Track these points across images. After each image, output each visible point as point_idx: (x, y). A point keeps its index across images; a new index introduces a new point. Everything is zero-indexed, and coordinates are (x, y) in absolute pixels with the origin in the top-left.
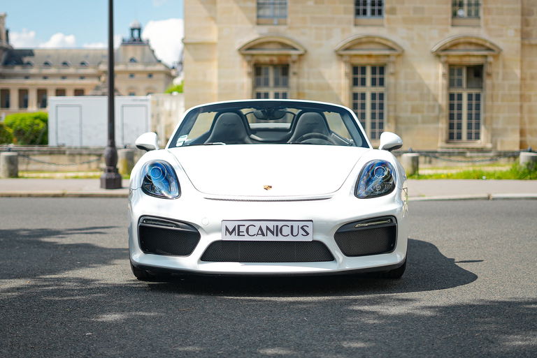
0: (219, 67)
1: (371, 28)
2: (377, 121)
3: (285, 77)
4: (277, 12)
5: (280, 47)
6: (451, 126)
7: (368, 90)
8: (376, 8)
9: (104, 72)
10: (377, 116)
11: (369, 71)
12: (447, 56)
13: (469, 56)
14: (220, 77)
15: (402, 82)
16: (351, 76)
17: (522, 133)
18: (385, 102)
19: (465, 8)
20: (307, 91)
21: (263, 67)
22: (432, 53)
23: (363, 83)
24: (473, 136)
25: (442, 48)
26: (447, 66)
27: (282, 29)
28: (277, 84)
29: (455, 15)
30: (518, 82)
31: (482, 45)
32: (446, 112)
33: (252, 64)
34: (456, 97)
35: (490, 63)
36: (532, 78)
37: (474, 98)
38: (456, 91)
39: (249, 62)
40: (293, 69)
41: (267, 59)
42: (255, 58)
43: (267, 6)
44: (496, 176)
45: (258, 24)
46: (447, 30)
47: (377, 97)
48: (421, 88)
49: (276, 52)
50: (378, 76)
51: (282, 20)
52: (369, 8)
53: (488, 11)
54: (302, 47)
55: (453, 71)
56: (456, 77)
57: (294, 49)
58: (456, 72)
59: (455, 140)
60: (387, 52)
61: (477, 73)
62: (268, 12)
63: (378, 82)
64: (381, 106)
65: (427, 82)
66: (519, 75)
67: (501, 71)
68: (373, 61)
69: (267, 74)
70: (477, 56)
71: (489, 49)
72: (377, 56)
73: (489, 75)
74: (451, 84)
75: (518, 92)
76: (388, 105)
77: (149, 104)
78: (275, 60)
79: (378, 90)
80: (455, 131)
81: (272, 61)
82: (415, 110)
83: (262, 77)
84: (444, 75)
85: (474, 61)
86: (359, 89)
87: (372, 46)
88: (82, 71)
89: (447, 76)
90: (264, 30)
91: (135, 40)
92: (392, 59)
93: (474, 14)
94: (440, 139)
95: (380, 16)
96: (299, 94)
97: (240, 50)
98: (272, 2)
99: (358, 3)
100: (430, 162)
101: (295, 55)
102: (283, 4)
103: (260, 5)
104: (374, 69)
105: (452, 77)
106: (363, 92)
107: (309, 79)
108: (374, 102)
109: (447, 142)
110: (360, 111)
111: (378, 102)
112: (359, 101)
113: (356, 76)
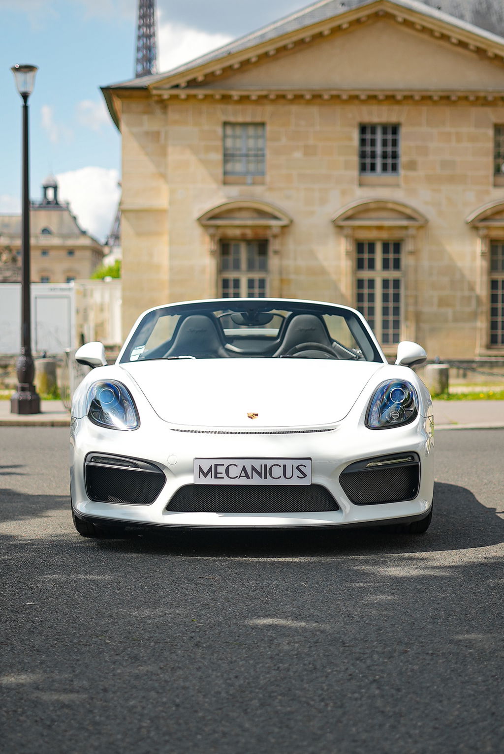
0: (171, 243)
1: (382, 189)
2: (391, 318)
3: (262, 257)
4: (252, 167)
5: (255, 215)
6: (493, 326)
7: (378, 275)
8: (390, 161)
10: (391, 311)
11: (379, 248)
12: (488, 228)
14: (172, 257)
15: (425, 263)
16: (355, 255)
18: (402, 291)
20: (293, 277)
21: (233, 243)
22: (467, 223)
23: (372, 265)
25: (482, 217)
26: (488, 241)
27: (258, 190)
28: (251, 267)
29: (498, 170)
32: (486, 307)
33: (217, 238)
34: (500, 285)
38: (500, 277)
39: (212, 236)
40: (274, 246)
41: (237, 232)
42: (221, 230)
43: (238, 158)
45: (225, 183)
46: (487, 192)
47: (391, 284)
48: (451, 270)
49: (250, 222)
50: (391, 256)
51: (258, 177)
52: (379, 162)
54: (285, 214)
55: (495, 248)
56: (500, 257)
57: (275, 218)
58: (500, 250)
59: (500, 345)
60: (405, 223)
62: (238, 166)
63: (391, 264)
64: (397, 298)
65: (459, 264)
68: (385, 235)
69: (237, 252)
72: (390, 228)
74: (493, 267)
76: (406, 296)
77: (73, 295)
78: (249, 233)
79: (392, 275)
80: (499, 332)
81: (244, 235)
82: (443, 302)
83: (231, 258)
84: (483, 254)
86: (366, 274)
87: (383, 214)
89: (488, 255)
90: (234, 191)
91: (49, 203)
92: (412, 232)
94: (478, 343)
95: (394, 174)
96: (282, 281)
97: (199, 220)
98: (244, 151)
99: (363, 155)
100: (465, 376)
101: (276, 226)
102: (259, 156)
103: (227, 157)
104: (386, 248)
105: (495, 257)
106: (371, 278)
107: (295, 259)
108: (386, 291)
109: (488, 348)
110: (366, 305)
111: (391, 291)
112: (366, 291)
113: (361, 256)
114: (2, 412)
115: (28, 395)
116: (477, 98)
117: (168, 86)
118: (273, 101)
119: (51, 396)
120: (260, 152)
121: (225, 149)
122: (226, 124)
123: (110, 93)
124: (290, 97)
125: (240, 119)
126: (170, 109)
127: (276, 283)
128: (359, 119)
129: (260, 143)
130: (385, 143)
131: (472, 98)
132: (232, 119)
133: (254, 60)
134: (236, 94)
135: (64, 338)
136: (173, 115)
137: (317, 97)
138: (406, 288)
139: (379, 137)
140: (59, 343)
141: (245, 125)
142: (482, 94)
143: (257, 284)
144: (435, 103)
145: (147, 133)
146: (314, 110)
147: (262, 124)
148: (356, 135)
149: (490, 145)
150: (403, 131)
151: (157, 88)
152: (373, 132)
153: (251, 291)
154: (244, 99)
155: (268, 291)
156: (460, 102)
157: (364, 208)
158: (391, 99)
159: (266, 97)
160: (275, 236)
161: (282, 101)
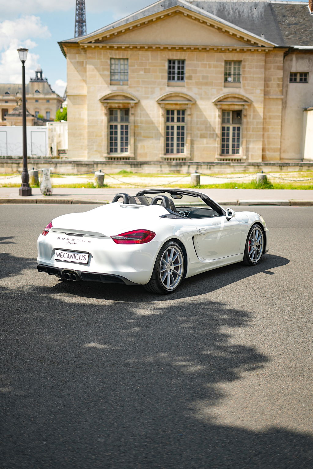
0: (88, 110)
1: (178, 88)
2: (180, 142)
3: (126, 116)
4: (122, 77)
5: (124, 98)
6: (223, 146)
7: (175, 124)
8: (181, 76)
9: (20, 99)
10: (180, 139)
11: (176, 113)
12: (221, 105)
13: (234, 105)
14: (89, 116)
15: (195, 119)
16: (166, 116)
17: (264, 150)
18: (185, 131)
19: (232, 76)
20: (139, 125)
21: (114, 110)
22: (213, 102)
23: (173, 120)
24: (236, 151)
25: (219, 100)
26: (221, 110)
27: (125, 87)
28: (122, 120)
29: (226, 80)
30: (262, 120)
31: (242, 99)
32: (220, 138)
33: (108, 108)
34: (226, 129)
35: (246, 109)
36: (270, 118)
37: (236, 129)
38: (226, 125)
39: (106, 107)
40: (131, 111)
41: (116, 105)
42: (109, 105)
43: (116, 73)
44: (243, 186)
45: (111, 85)
46: (221, 90)
47: (181, 128)
48: (206, 122)
49: (121, 101)
50: (181, 116)
51: (125, 82)
52: (176, 76)
53: (245, 79)
54: (137, 98)
55: (224, 113)
56: (226, 117)
57: (133, 100)
58: (226, 114)
59: (225, 154)
60: (187, 102)
61: (238, 114)
62: (117, 77)
63: (181, 119)
64: (183, 134)
65: (209, 120)
66: (262, 117)
67: (252, 114)
68: (178, 107)
69: (116, 114)
70: (239, 105)
71: (245, 101)
72: (180, 104)
73: (245, 116)
74: (223, 121)
75: (262, 126)
76: (187, 133)
77: (47, 131)
78: (121, 105)
79: (181, 124)
80: (225, 149)
81: (119, 107)
83: (114, 116)
84: (219, 116)
85: (237, 108)
86: (170, 124)
87: (178, 98)
88: (6, 98)
89: (221, 116)
90: (115, 88)
91: (38, 79)
92: (189, 106)
93: (237, 80)
94: (216, 153)
95: (182, 81)
96: (135, 126)
97: (100, 100)
98: (119, 71)
99: (169, 73)
100: (210, 168)
101: (133, 103)
102: (125, 73)
103: (112, 74)
104: (179, 112)
105: (224, 117)
106: (172, 125)
107: (141, 117)
108: (178, 131)
109: (221, 155)
110: (170, 137)
111: (181, 131)
112: (170, 131)
113: (168, 116)
114: (15, 194)
115: (26, 188)
116: (218, 49)
117: (87, 42)
118: (131, 49)
119: (36, 186)
120: (126, 71)
121: (111, 69)
122: (111, 59)
123: (62, 44)
124: (139, 47)
125: (118, 57)
126: (88, 52)
127: (133, 127)
128: (168, 58)
129: (126, 67)
130: (178, 68)
131: (215, 49)
132: (114, 57)
133: (123, 31)
134: (116, 46)
135: (43, 149)
136: (89, 54)
137: (150, 48)
139: (176, 65)
140: (42, 152)
141: (119, 59)
142: (220, 47)
143: (124, 127)
144: (200, 51)
145: (78, 62)
146: (149, 53)
147: (127, 59)
148: (166, 64)
149: (223, 69)
150: (186, 63)
151: (81, 43)
152: (174, 63)
153: (122, 130)
154: (119, 48)
155: (129, 130)
156: (210, 51)
157: (169, 95)
158: (181, 49)
159: (129, 47)
160: (132, 107)
161: (135, 49)
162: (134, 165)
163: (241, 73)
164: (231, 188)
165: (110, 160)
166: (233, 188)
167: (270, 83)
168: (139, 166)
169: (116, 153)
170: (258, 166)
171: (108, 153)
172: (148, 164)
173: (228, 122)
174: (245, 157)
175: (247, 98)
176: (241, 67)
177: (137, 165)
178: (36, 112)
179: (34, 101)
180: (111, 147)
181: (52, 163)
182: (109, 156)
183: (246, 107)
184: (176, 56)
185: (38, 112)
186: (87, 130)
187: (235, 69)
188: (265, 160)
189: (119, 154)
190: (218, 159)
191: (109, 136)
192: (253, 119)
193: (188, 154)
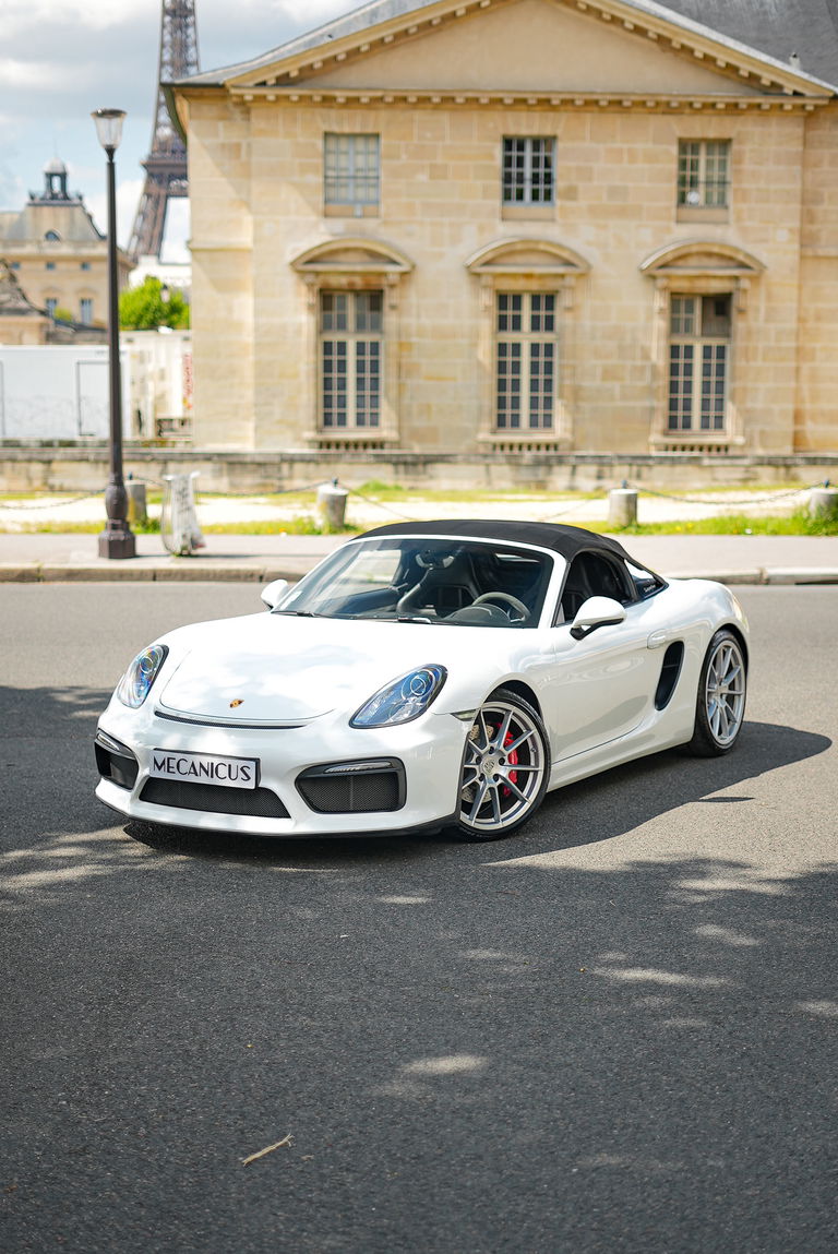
1: (532, 224)
2: (541, 394)
3: (375, 313)
4: (362, 194)
5: (366, 258)
6: (672, 405)
7: (526, 337)
8: (542, 187)
10: (541, 385)
11: (526, 302)
12: (668, 277)
13: (708, 277)
14: (257, 312)
15: (586, 322)
16: (495, 311)
17: (798, 417)
18: (556, 360)
20: (414, 339)
21: (336, 294)
22: (642, 271)
23: (517, 326)
24: (712, 422)
25: (660, 263)
26: (667, 295)
27: (370, 224)
28: (360, 326)
29: (682, 199)
30: (792, 325)
31: (731, 258)
32: (664, 382)
33: (316, 288)
34: (682, 351)
35: (745, 291)
36: (818, 318)
37: (714, 353)
38: (681, 341)
39: (310, 286)
40: (389, 299)
41: (343, 281)
42: (321, 278)
43: (343, 181)
44: (770, 528)
45: (326, 215)
46: (668, 230)
47: (542, 350)
48: (618, 333)
49: (359, 268)
50: (543, 313)
51: (371, 208)
52: (528, 188)
53: (743, 196)
54: (406, 257)
55: (676, 303)
56: (683, 315)
57: (394, 262)
58: (683, 307)
59: (680, 431)
60: (561, 270)
61: (720, 306)
62: (344, 192)
63: (543, 323)
64: (549, 368)
65: (630, 325)
66: (794, 313)
67: (763, 306)
68: (534, 286)
69: (343, 306)
70: (721, 278)
71: (742, 266)
72: (542, 277)
73: (742, 311)
74: (674, 328)
75: (792, 344)
76: (561, 366)
78: (359, 282)
79: (543, 337)
80: (680, 413)
81: (351, 284)
82: (608, 374)
83: (335, 313)
84: (662, 311)
85: (716, 287)
86: (510, 337)
87: (534, 258)
89: (668, 312)
90: (339, 225)
91: (54, 197)
92: (569, 281)
93: (717, 201)
94: (653, 427)
95: (547, 203)
96: (401, 345)
97: (293, 264)
98: (351, 173)
99: (507, 179)
100: (639, 474)
101: (394, 273)
102: (371, 180)
103: (330, 182)
104: (536, 300)
105: (676, 316)
106: (516, 341)
107: (419, 316)
108: (535, 359)
109: (666, 434)
110: (509, 376)
111: (542, 359)
112: (509, 359)
113: (503, 313)
114: (87, 554)
115: (120, 535)
116: (658, 104)
117: (251, 84)
118: (390, 105)
119: (143, 529)
120: (372, 174)
121: (326, 168)
122: (327, 135)
123: (172, 91)
124: (412, 99)
125: (347, 129)
126: (253, 113)
127: (394, 348)
128: (501, 131)
129: (372, 160)
130: (536, 162)
131: (650, 104)
132: (336, 129)
133: (365, 48)
134: (341, 96)
136: (258, 120)
137: (448, 100)
138: (561, 357)
139: (528, 154)
141: (353, 136)
142: (664, 99)
143: (368, 349)
144: (602, 110)
145: (223, 146)
146: (445, 118)
147: (377, 136)
148: (498, 152)
149: (674, 166)
150: (560, 146)
151: (234, 87)
152: (521, 147)
153: (361, 358)
154: (352, 102)
155: (382, 358)
156: (635, 109)
157: (508, 249)
158: (545, 103)
159: (381, 99)
160: (392, 286)
161: (402, 105)
162: (405, 463)
163: (729, 177)
164: (732, 533)
165: (324, 451)
166: (740, 532)
167: (819, 209)
168: (420, 468)
169: (341, 428)
170: (787, 467)
171: (319, 430)
172: (449, 462)
173: (688, 329)
174: (740, 440)
175: (748, 255)
176: (729, 158)
177: (414, 464)
178: (48, 301)
179: (42, 266)
180: (328, 410)
181: (152, 460)
182: (321, 437)
183: (745, 284)
184: (527, 125)
185: (55, 301)
186: (251, 358)
187: (709, 164)
188: (801, 448)
189: (351, 432)
190: (658, 447)
191: (321, 375)
192: (767, 320)
193: (565, 430)
